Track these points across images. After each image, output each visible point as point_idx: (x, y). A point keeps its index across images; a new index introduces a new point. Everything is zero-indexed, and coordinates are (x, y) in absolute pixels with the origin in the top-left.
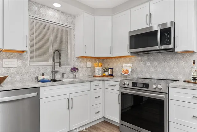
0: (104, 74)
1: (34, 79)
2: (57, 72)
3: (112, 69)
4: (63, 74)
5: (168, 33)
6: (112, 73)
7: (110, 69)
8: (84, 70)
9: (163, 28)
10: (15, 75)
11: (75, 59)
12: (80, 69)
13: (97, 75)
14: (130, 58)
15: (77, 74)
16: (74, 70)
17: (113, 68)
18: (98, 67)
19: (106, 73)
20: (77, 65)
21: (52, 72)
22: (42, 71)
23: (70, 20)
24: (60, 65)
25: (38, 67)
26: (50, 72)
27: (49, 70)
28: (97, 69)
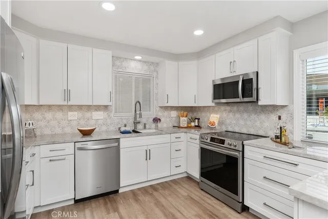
0: (190, 125)
1: (117, 129)
2: (139, 123)
3: (199, 119)
4: (145, 124)
6: (199, 124)
7: (197, 119)
8: (168, 120)
9: (244, 79)
10: (101, 126)
11: (158, 109)
12: (162, 120)
13: (181, 126)
15: (159, 125)
16: (156, 120)
18: (183, 117)
19: (193, 124)
20: (159, 115)
21: (134, 123)
22: (125, 122)
23: (152, 68)
24: (141, 116)
25: (121, 118)
26: (132, 123)
27: (132, 121)
28: (182, 119)
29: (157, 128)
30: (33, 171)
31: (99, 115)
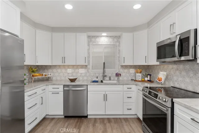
0: (143, 80)
2: (106, 76)
4: (110, 77)
5: (187, 43)
6: (150, 79)
7: (149, 75)
8: (128, 75)
9: (182, 38)
11: (120, 67)
12: (122, 74)
13: (137, 80)
14: (168, 66)
15: (121, 78)
16: (118, 75)
17: (151, 75)
18: (138, 73)
19: (146, 79)
20: (121, 71)
22: (97, 75)
23: (116, 40)
25: (95, 73)
26: (102, 76)
27: (101, 74)
28: (137, 74)
29: (118, 80)
30: (42, 97)
31: (82, 71)
